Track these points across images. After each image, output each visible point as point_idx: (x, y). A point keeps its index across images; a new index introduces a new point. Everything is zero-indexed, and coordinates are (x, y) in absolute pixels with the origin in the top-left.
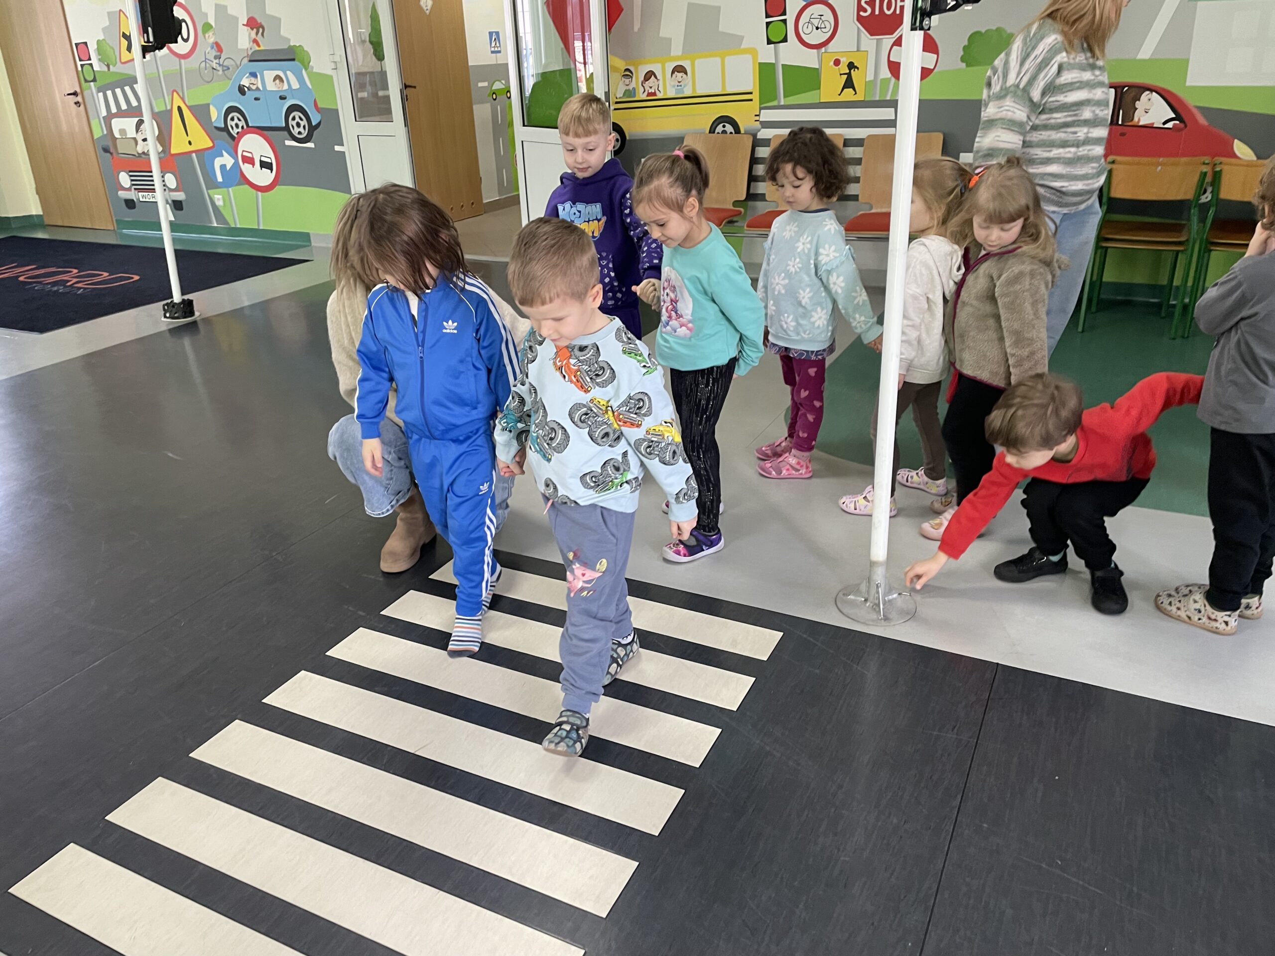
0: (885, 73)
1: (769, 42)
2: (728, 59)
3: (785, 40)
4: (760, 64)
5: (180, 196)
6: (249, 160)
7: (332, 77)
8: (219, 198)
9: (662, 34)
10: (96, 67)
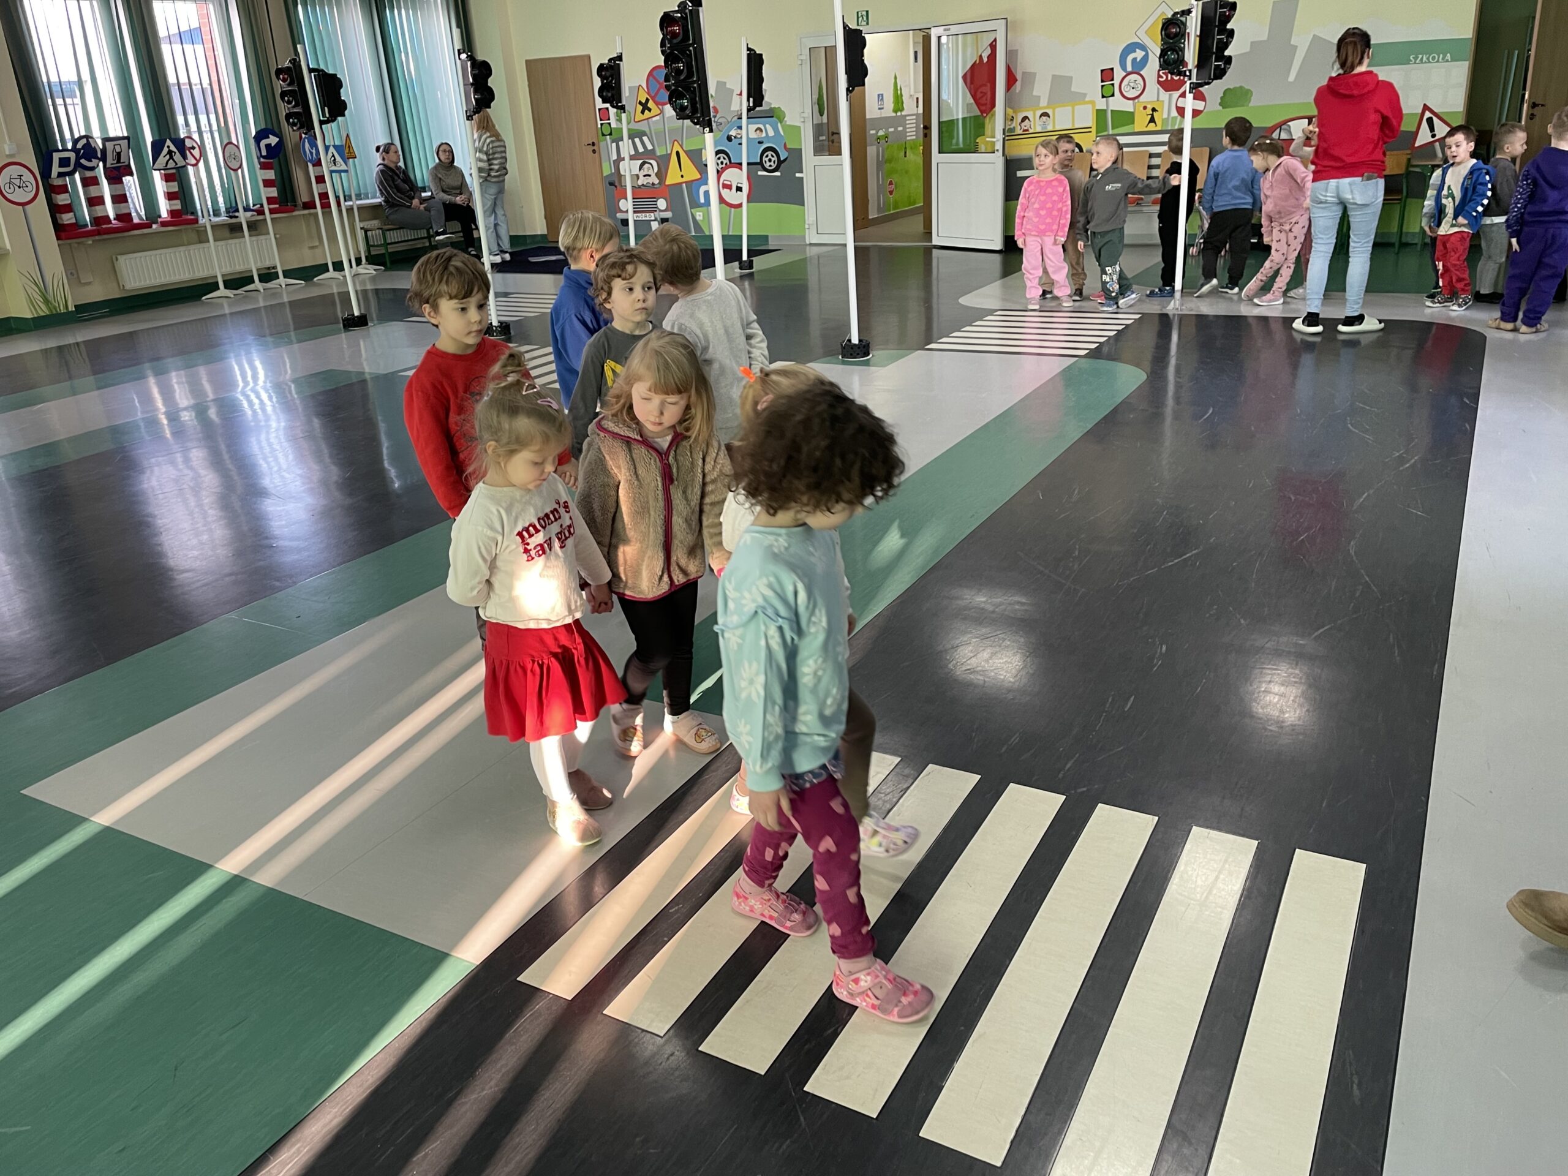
0: (1174, 113)
1: (1103, 97)
2: (1077, 107)
3: (1113, 95)
4: (1097, 110)
5: (668, 215)
6: (729, 187)
7: (799, 128)
8: (699, 216)
9: (1035, 93)
10: (613, 125)
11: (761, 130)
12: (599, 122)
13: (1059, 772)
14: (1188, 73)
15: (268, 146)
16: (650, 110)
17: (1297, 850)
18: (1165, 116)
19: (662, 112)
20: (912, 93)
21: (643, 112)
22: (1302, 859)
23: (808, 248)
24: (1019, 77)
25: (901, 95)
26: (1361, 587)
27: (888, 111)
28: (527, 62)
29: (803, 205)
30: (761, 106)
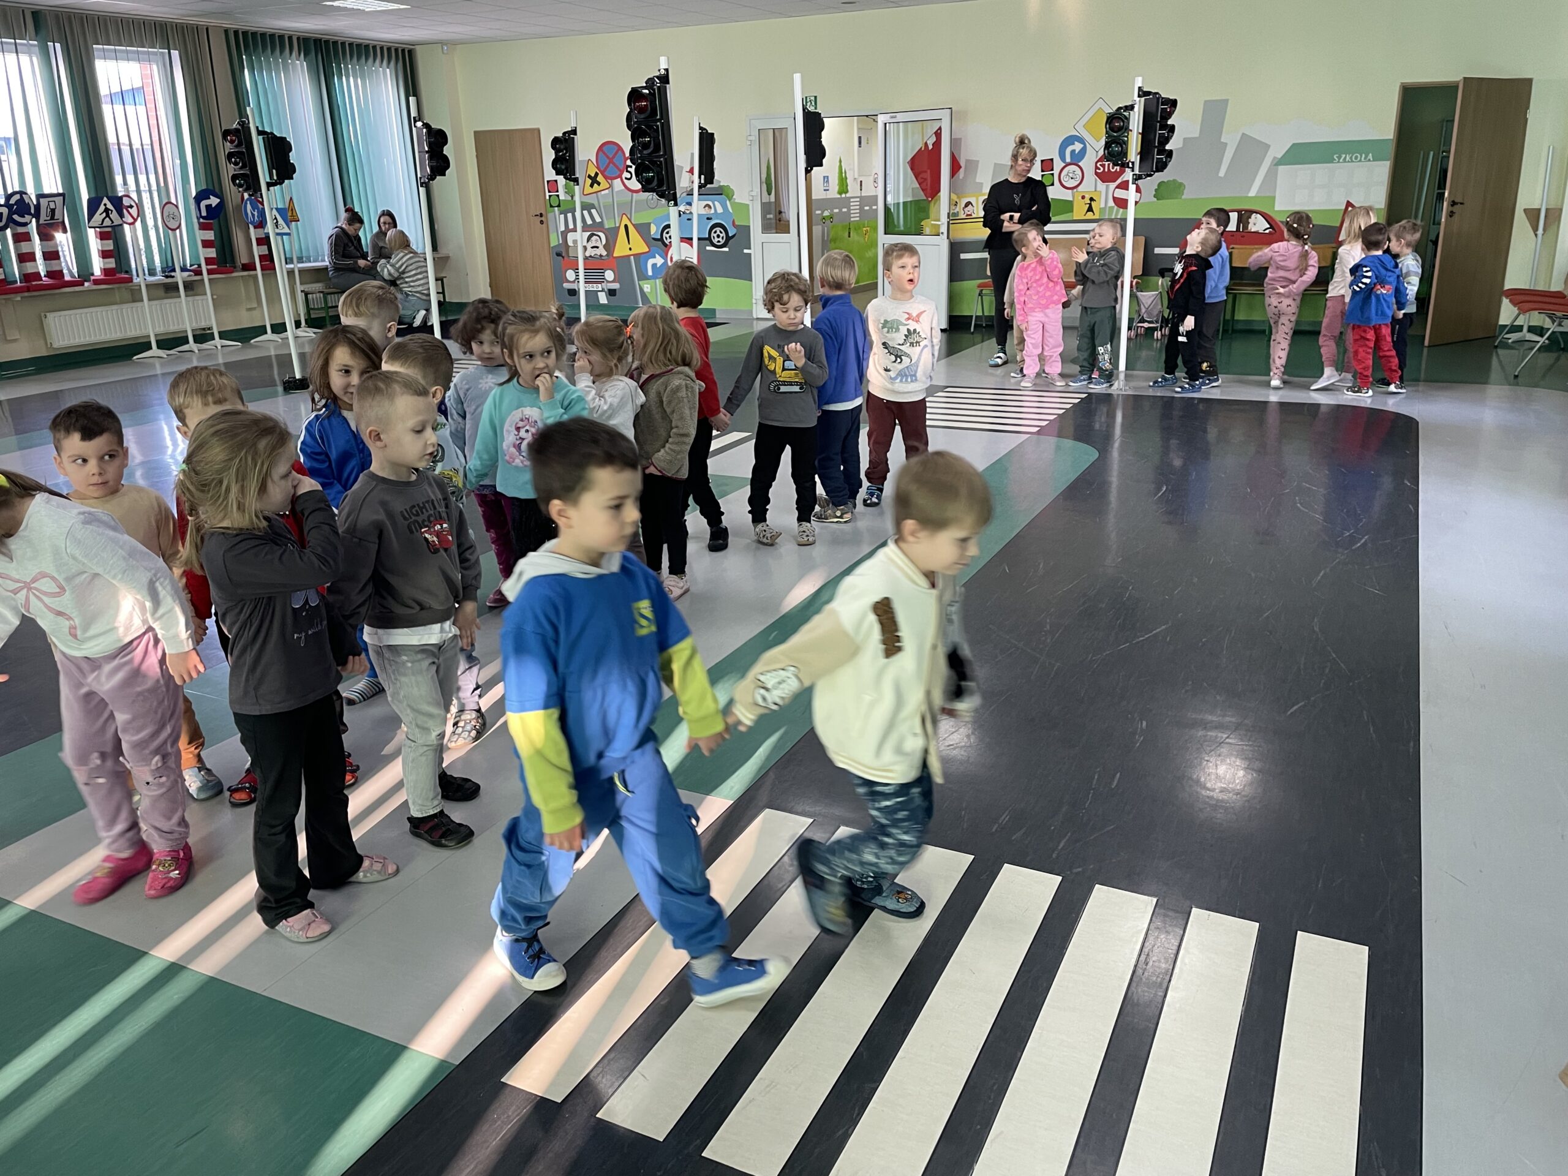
0: (1111, 203)
5: (616, 286)
7: (748, 205)
8: (647, 288)
9: (978, 180)
10: (562, 197)
11: (710, 207)
12: (548, 194)
13: (1053, 852)
14: (1131, 165)
15: (208, 207)
16: (599, 184)
17: (1299, 932)
18: (1103, 205)
19: (611, 186)
20: (856, 176)
21: (592, 186)
22: (1305, 942)
23: (755, 322)
24: (962, 164)
25: (846, 178)
26: (1329, 664)
27: (833, 193)
28: (476, 133)
29: (751, 280)
30: (712, 183)
